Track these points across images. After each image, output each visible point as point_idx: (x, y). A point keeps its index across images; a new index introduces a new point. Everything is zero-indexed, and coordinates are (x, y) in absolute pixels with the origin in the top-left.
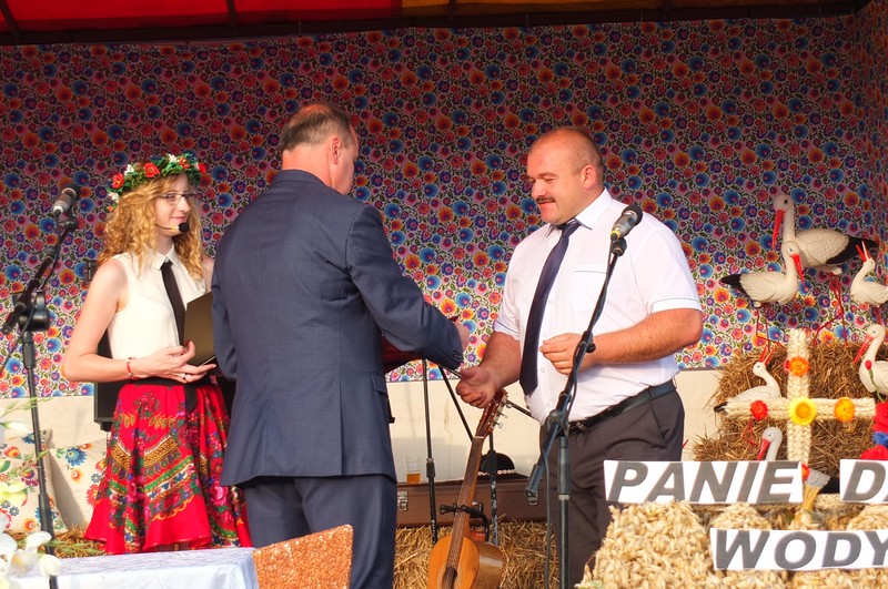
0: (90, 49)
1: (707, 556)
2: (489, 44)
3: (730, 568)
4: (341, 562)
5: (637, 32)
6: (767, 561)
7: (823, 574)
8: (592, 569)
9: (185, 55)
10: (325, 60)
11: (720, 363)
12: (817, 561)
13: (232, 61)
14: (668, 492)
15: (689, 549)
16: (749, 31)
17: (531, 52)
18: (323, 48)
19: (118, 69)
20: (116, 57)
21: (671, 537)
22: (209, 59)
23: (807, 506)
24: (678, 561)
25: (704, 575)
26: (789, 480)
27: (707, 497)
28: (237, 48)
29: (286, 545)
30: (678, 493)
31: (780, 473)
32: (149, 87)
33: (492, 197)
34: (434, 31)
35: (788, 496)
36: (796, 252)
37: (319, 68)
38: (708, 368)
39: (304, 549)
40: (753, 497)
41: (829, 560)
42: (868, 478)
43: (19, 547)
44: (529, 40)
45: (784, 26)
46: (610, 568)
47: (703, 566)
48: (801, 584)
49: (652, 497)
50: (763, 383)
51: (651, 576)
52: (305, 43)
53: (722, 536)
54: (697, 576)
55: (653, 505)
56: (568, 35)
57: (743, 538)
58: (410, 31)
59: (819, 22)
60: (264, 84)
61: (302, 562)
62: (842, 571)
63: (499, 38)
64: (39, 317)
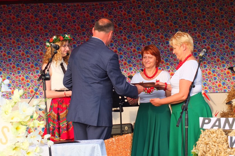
0: (57, 4)
1: (227, 143)
2: (165, 4)
3: (233, 147)
4: (128, 144)
5: (205, 0)
8: (195, 146)
9: (83, 6)
10: (121, 8)
11: (227, 91)
13: (95, 8)
14: (217, 126)
15: (222, 141)
17: (176, 6)
18: (120, 4)
19: (65, 10)
20: (64, 7)
21: (217, 138)
22: (89, 7)
24: (219, 145)
25: (226, 148)
27: (227, 127)
28: (97, 4)
29: (114, 139)
30: (219, 126)
32: (73, 15)
33: (166, 45)
37: (119, 10)
38: (224, 92)
39: (118, 140)
44: (176, 3)
46: (201, 146)
47: (226, 146)
49: (212, 127)
51: (212, 148)
52: (115, 3)
53: (231, 138)
54: (225, 149)
55: (213, 129)
56: (186, 1)
60: (104, 14)
61: (118, 143)
63: (167, 2)
64: (47, 77)
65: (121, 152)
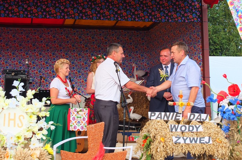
0: (3, 28)
1: (169, 129)
2: (80, 32)
3: (173, 131)
5: (107, 32)
6: (179, 130)
7: (188, 132)
8: (142, 131)
9: (21, 31)
10: (48, 33)
12: (187, 130)
14: (159, 118)
16: (128, 33)
17: (87, 34)
18: (48, 31)
19: (8, 32)
20: (8, 30)
22: (26, 32)
23: (182, 121)
24: (164, 130)
26: (180, 116)
27: (166, 119)
28: (31, 30)
29: (93, 125)
30: (161, 118)
31: (178, 115)
32: (14, 36)
33: (79, 61)
34: (69, 29)
35: (179, 119)
36: (137, 74)
37: (47, 35)
39: (96, 126)
40: (173, 119)
41: (189, 130)
42: (192, 116)
43: (47, 124)
44: (87, 32)
45: (135, 32)
47: (169, 131)
48: (185, 134)
49: (156, 118)
50: (130, 98)
52: (45, 30)
53: (171, 125)
55: (157, 120)
56: (95, 32)
57: (175, 126)
58: (65, 29)
59: (141, 32)
60: (36, 37)
62: (191, 132)
63: (82, 31)
64: (30, 81)
65: (97, 134)
